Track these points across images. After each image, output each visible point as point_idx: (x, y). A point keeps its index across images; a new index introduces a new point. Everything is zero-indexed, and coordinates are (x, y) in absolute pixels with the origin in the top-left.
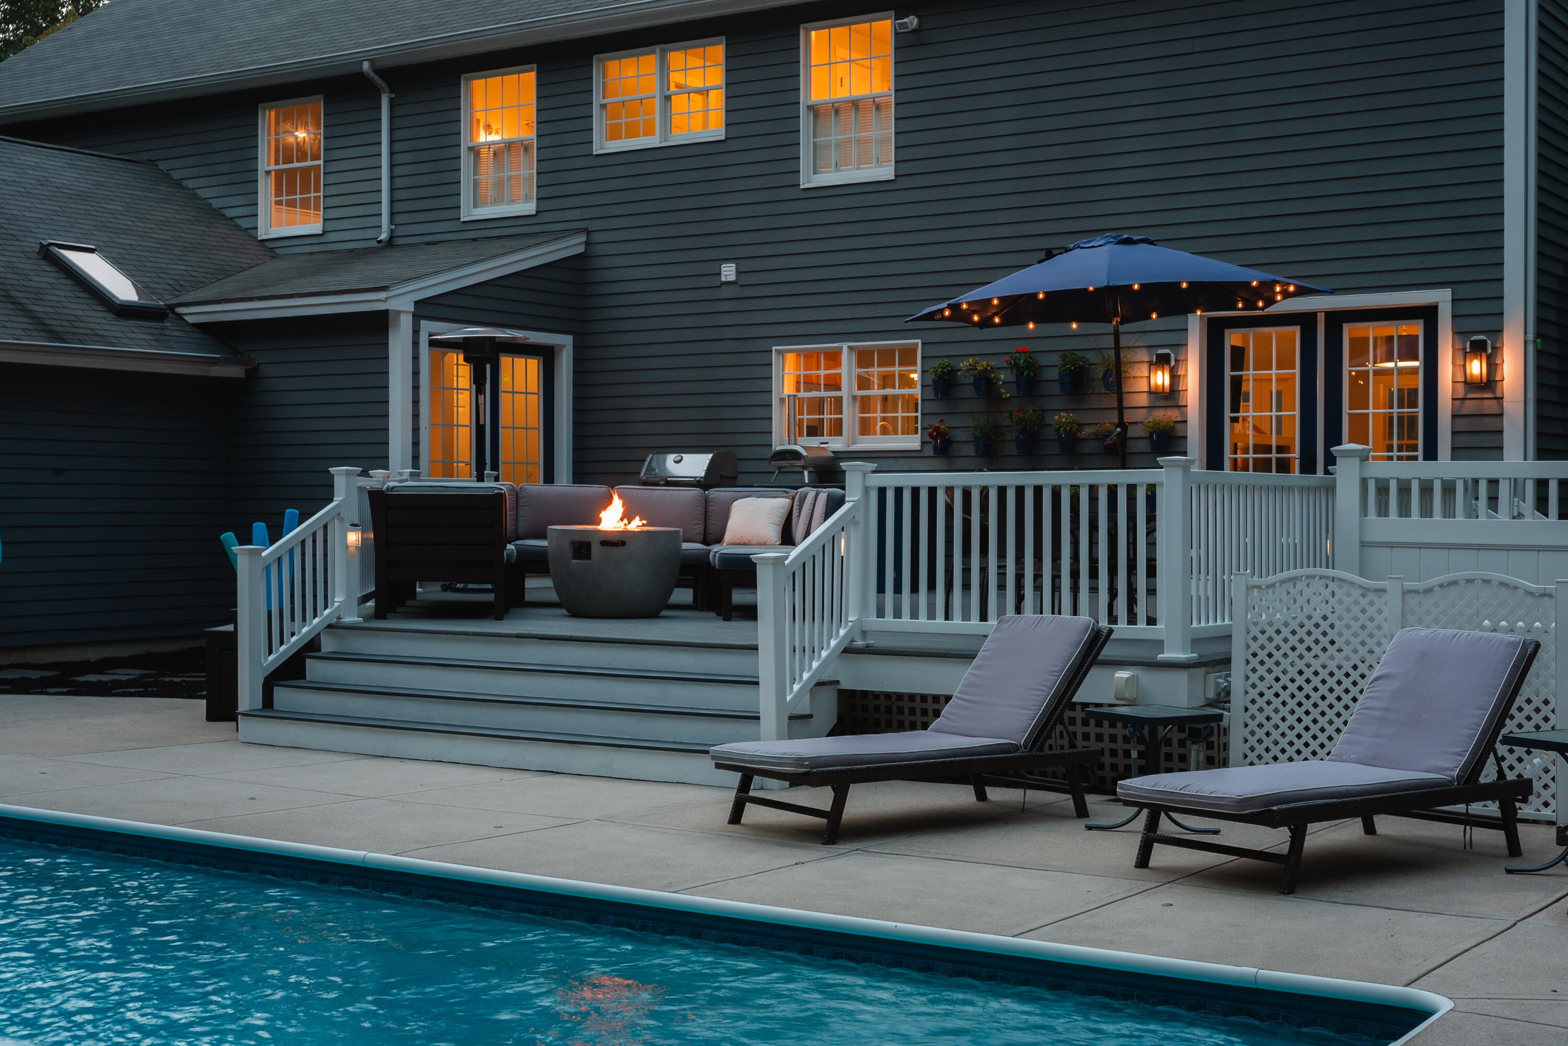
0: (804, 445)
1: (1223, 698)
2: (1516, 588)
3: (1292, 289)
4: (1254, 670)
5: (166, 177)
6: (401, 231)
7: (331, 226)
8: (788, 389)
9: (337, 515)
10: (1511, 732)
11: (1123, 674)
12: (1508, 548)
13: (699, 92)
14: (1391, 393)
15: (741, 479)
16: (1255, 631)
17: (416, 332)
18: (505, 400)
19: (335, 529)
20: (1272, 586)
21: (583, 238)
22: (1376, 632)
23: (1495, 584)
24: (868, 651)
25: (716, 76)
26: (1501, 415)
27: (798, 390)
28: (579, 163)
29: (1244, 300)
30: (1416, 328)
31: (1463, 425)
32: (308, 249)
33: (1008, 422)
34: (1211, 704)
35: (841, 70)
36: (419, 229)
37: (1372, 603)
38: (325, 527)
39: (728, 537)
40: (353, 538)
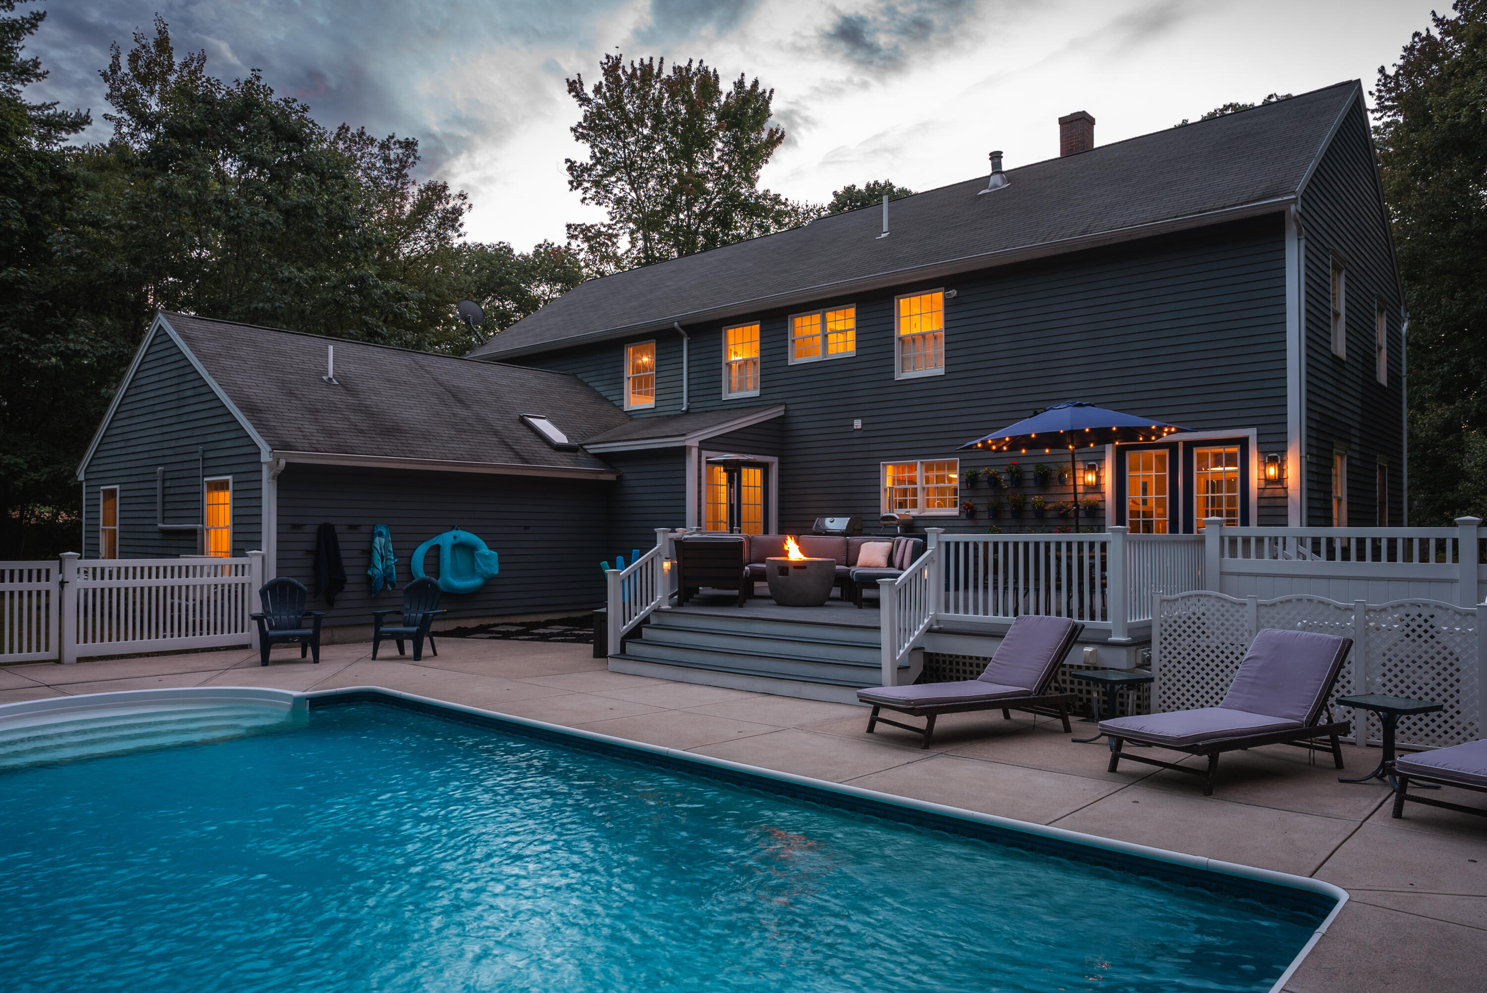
0: (897, 513)
1: (1147, 663)
2: (1329, 604)
3: (1173, 430)
4: (1165, 648)
5: (581, 382)
6: (693, 406)
7: (659, 404)
8: (889, 484)
9: (658, 553)
10: (1343, 696)
11: (1088, 649)
12: (1310, 577)
13: (841, 332)
14: (1208, 482)
15: (865, 531)
16: (1166, 625)
17: (700, 456)
18: (744, 490)
19: (657, 561)
20: (1177, 600)
21: (783, 408)
22: (1240, 628)
23: (1315, 602)
24: (940, 631)
25: (851, 324)
26: (1287, 497)
27: (894, 484)
28: (781, 370)
29: (1143, 436)
30: (1236, 449)
31: (1264, 502)
32: (648, 416)
33: (1006, 501)
34: (1140, 666)
35: (916, 319)
36: (701, 405)
37: (1238, 611)
38: (652, 559)
39: (859, 562)
40: (667, 565)
